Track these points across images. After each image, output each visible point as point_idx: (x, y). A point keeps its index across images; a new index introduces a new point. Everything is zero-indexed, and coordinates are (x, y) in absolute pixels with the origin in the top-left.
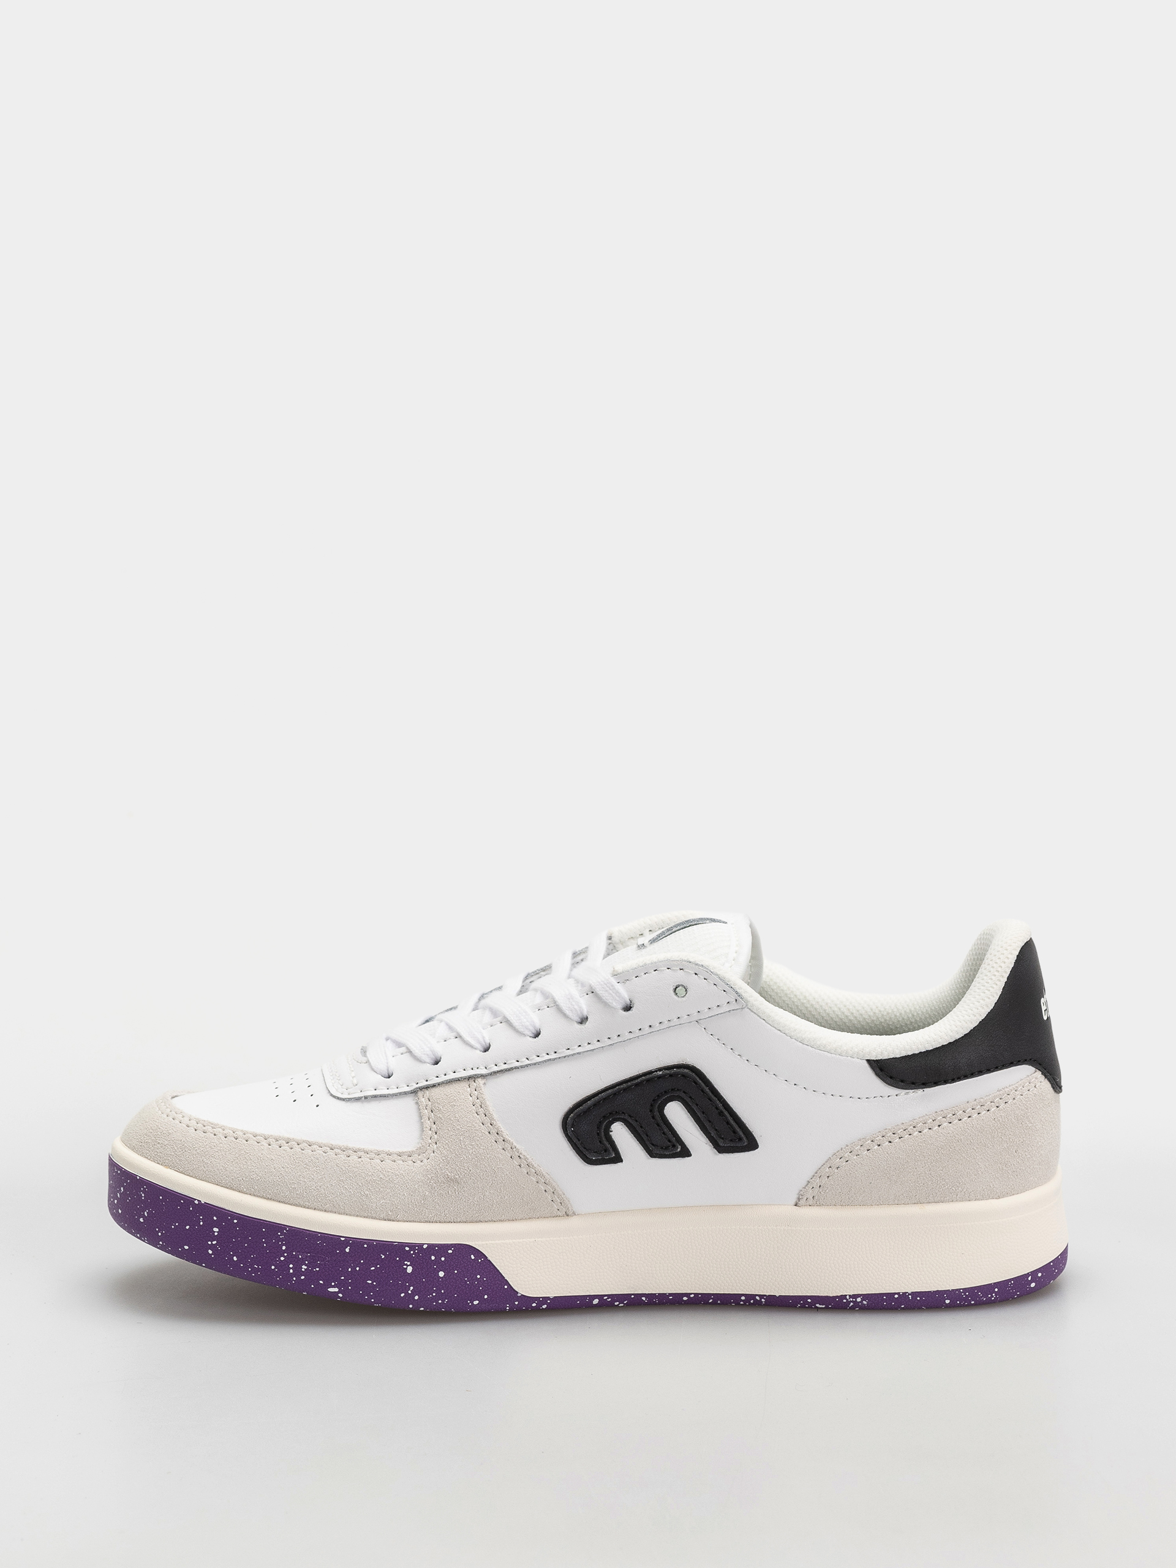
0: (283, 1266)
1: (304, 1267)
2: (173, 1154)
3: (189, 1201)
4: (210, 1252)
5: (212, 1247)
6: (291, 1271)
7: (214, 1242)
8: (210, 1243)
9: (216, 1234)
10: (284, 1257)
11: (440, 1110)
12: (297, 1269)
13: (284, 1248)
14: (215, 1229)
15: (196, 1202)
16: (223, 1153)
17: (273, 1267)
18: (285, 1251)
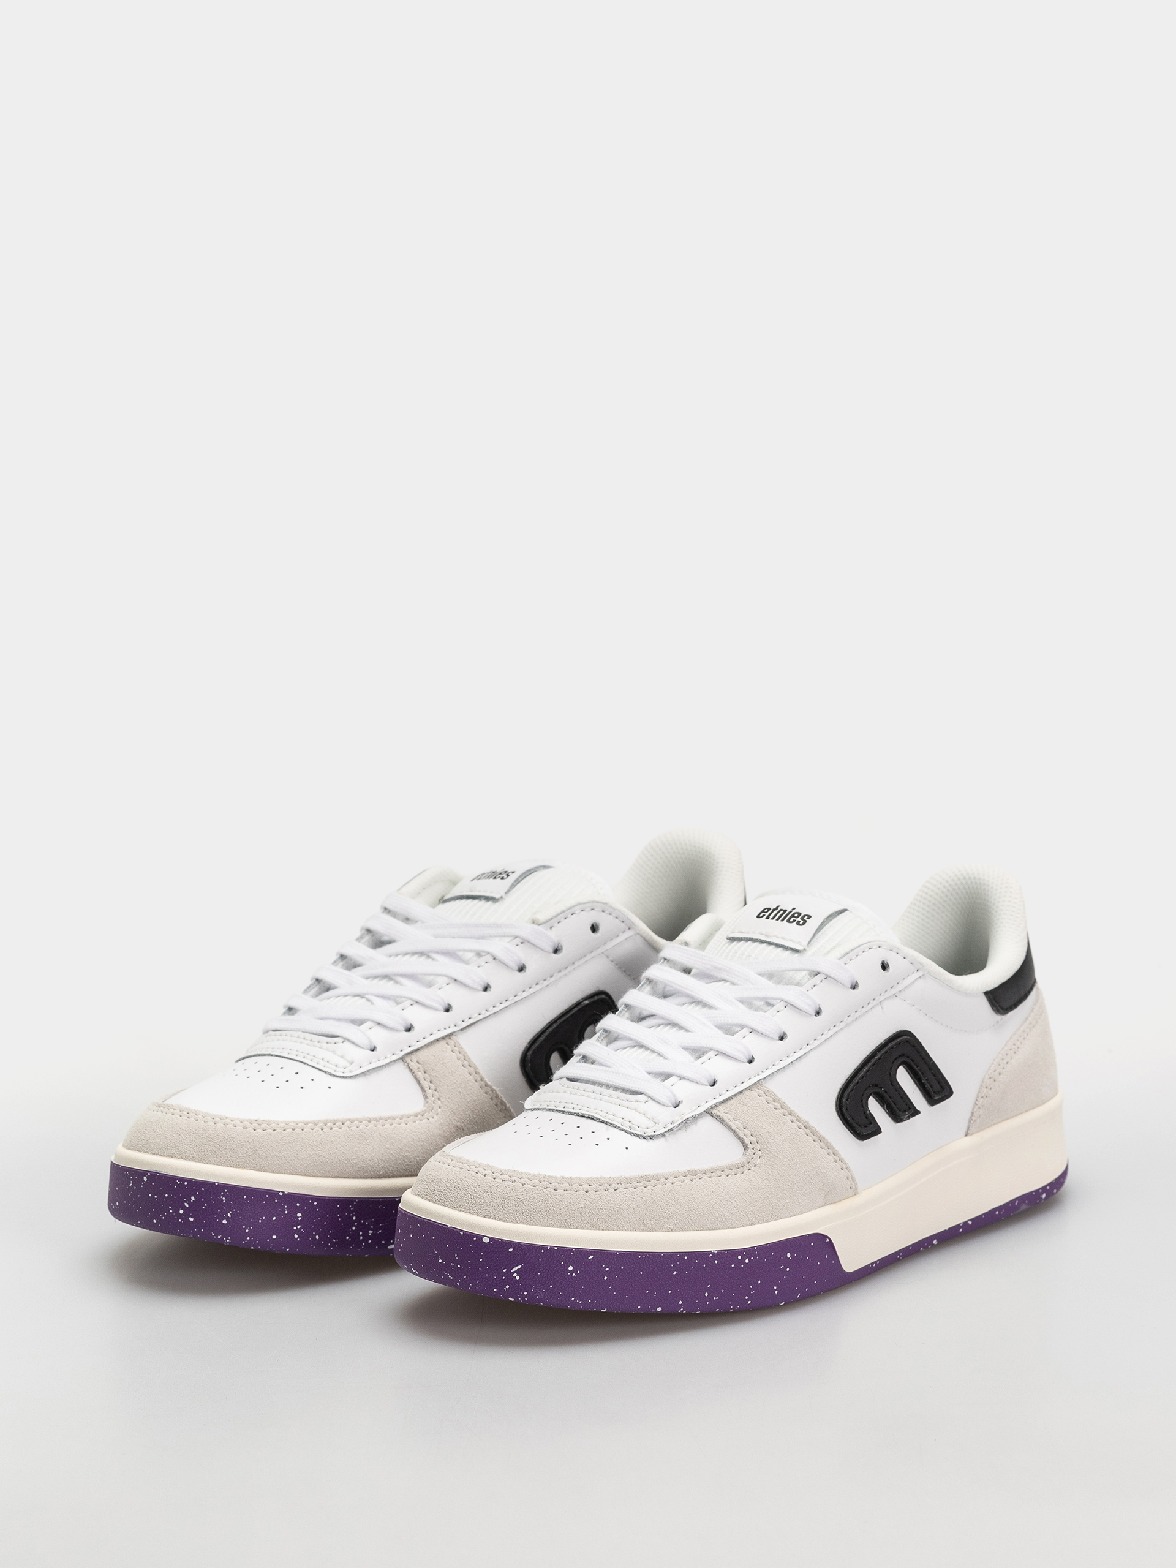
0: (355, 1235)
1: (371, 1232)
2: (245, 1155)
3: (274, 1193)
4: (296, 1236)
5: (297, 1232)
6: (361, 1238)
7: (299, 1227)
8: (295, 1228)
9: (300, 1219)
10: (355, 1226)
11: (433, 1069)
12: (365, 1235)
13: (354, 1218)
14: (299, 1215)
15: (281, 1194)
16: (290, 1145)
17: (347, 1238)
18: (355, 1221)
